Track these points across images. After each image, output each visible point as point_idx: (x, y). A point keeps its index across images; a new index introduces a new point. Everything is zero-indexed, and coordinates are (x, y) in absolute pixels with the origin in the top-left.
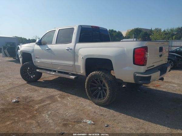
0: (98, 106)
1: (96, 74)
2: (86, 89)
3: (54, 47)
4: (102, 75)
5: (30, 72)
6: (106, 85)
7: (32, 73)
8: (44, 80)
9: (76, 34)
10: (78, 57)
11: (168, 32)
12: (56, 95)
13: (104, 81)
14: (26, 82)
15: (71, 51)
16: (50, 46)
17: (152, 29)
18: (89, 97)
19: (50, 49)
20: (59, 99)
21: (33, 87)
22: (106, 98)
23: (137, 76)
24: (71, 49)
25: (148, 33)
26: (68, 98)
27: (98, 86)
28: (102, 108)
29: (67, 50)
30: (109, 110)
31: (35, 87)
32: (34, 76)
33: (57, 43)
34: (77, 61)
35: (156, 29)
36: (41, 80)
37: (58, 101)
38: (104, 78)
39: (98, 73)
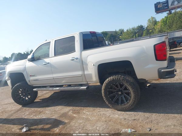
0: (123, 112)
1: (114, 79)
2: (104, 97)
3: (53, 60)
4: (121, 79)
5: (24, 94)
6: (129, 88)
7: (26, 95)
8: (40, 100)
9: (79, 42)
10: (87, 65)
11: (131, 31)
12: (68, 112)
13: (126, 84)
14: (21, 106)
15: (77, 60)
16: (47, 60)
17: (117, 31)
18: (109, 105)
19: (48, 63)
20: (75, 115)
21: (33, 109)
22: (131, 102)
23: (162, 72)
24: (77, 59)
25: (114, 35)
26: (85, 112)
27: (117, 91)
28: (128, 113)
29: (72, 60)
30: (136, 113)
31: (36, 109)
32: (29, 97)
33: (55, 55)
34: (87, 69)
35: (120, 30)
36: (37, 100)
37: (75, 117)
38: (125, 81)
39: (116, 77)
